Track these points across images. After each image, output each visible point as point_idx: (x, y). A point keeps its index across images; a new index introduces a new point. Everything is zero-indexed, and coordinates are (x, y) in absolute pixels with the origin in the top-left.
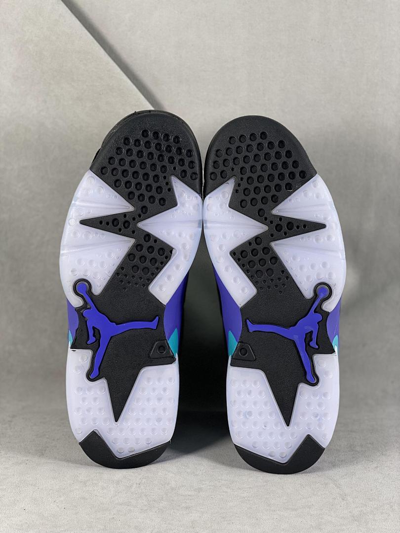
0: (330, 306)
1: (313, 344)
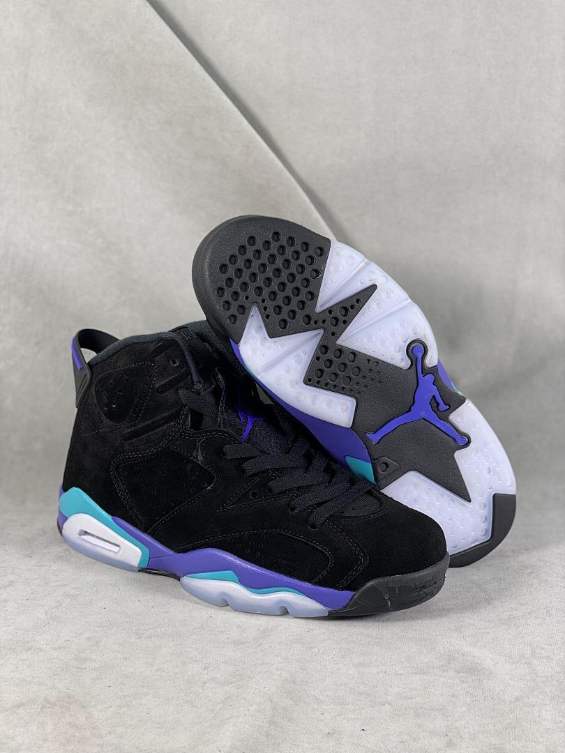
0: (432, 359)
1: (443, 407)
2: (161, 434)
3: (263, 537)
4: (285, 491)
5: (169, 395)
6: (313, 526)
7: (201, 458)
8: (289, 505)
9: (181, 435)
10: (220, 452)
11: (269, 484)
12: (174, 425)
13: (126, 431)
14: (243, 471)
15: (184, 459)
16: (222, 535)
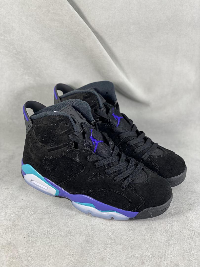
2: (62, 150)
3: (104, 192)
4: (112, 173)
5: (65, 137)
6: (123, 188)
7: (78, 160)
8: (113, 179)
9: (70, 151)
10: (86, 158)
11: (105, 171)
12: (68, 147)
13: (48, 148)
14: (95, 165)
15: (72, 160)
16: (88, 190)
